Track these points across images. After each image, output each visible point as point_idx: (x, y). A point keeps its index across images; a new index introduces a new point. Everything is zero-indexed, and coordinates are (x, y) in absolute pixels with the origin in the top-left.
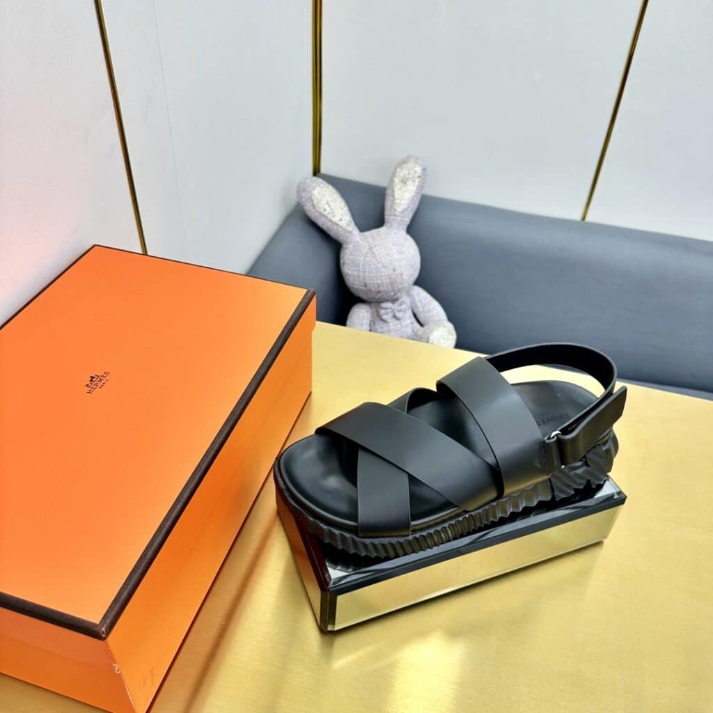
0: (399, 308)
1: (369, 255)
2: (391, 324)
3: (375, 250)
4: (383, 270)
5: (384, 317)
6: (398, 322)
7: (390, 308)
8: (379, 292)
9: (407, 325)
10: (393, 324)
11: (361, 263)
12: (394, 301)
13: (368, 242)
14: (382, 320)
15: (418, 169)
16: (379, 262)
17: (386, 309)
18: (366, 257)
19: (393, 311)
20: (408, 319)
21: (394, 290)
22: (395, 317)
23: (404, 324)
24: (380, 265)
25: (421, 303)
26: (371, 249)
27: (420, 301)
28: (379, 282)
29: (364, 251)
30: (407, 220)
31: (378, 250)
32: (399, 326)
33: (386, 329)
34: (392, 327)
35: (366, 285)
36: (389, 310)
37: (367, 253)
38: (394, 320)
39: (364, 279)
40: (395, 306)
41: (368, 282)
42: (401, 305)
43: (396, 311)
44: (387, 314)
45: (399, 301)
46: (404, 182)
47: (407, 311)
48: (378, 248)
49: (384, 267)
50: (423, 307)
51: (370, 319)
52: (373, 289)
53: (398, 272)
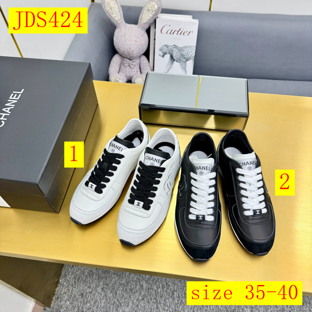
0: (132, 63)
1: (123, 37)
2: (127, 68)
3: (126, 36)
4: (126, 46)
5: (125, 64)
6: (130, 69)
7: (128, 62)
8: (123, 54)
9: (134, 72)
10: (128, 69)
11: (119, 39)
12: (130, 60)
13: (126, 30)
14: (124, 65)
16: (125, 42)
17: (126, 61)
18: (122, 37)
19: (129, 63)
20: (137, 68)
21: (129, 56)
22: (129, 65)
23: (133, 70)
24: (125, 44)
25: (143, 65)
26: (125, 34)
27: (143, 64)
28: (123, 50)
29: (122, 34)
31: (127, 36)
32: (131, 70)
33: (125, 69)
34: (127, 70)
35: (119, 49)
36: (128, 63)
37: (123, 36)
38: (129, 67)
39: (119, 46)
40: (130, 62)
41: (120, 48)
42: (133, 62)
43: (130, 64)
44: (126, 64)
45: (132, 60)
47: (136, 66)
48: (128, 35)
49: (127, 45)
50: (143, 66)
51: (120, 62)
52: (121, 52)
53: (132, 50)
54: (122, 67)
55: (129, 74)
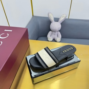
10: (54, 35)
15: (65, 16)
17: (53, 33)
20: (56, 35)
26: (54, 24)
30: (61, 22)
40: (55, 33)
46: (63, 17)
54: (52, 35)
55: (54, 37)
